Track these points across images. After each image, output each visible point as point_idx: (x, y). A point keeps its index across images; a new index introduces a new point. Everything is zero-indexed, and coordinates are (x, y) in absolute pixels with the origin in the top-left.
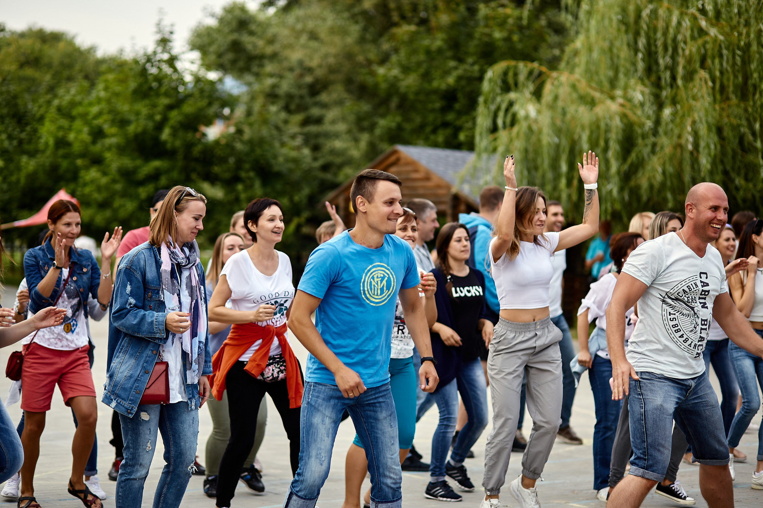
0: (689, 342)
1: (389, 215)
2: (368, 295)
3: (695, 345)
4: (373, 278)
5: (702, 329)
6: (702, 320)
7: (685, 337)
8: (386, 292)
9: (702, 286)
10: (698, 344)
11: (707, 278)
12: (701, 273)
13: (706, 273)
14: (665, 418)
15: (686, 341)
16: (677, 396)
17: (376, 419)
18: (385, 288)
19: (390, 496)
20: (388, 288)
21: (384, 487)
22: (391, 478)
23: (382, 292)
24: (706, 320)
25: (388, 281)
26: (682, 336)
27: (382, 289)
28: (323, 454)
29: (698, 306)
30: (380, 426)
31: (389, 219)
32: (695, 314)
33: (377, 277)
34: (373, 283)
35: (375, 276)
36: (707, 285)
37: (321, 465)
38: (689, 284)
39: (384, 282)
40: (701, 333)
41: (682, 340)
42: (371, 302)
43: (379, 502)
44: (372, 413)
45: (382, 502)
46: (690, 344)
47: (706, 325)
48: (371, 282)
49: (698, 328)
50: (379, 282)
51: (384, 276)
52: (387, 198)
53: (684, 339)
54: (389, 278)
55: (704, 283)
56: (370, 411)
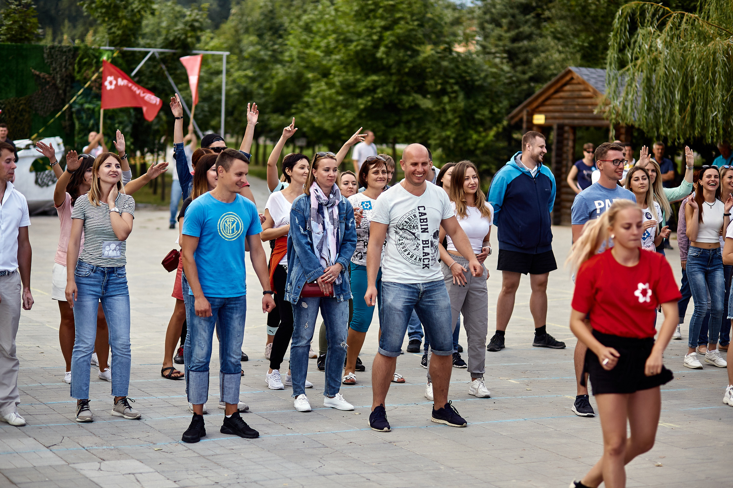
0: (414, 257)
1: (237, 182)
2: (223, 233)
3: (420, 259)
4: (226, 222)
5: (423, 247)
6: (423, 241)
7: (411, 254)
8: (236, 232)
9: (420, 216)
10: (423, 258)
11: (424, 209)
12: (419, 207)
13: (424, 207)
14: (394, 313)
15: (412, 257)
16: (406, 297)
17: (231, 318)
18: (235, 229)
19: (233, 369)
20: (238, 229)
21: (229, 363)
22: (234, 358)
23: (233, 232)
24: (428, 241)
25: (238, 223)
26: (409, 254)
27: (233, 230)
28: (203, 343)
29: (418, 232)
30: (232, 323)
31: (237, 184)
32: (416, 237)
33: (229, 222)
34: (226, 225)
35: (228, 221)
36: (425, 214)
37: (202, 350)
38: (409, 217)
39: (234, 225)
40: (423, 250)
41: (409, 256)
42: (226, 238)
43: (225, 373)
44: (230, 314)
45: (227, 374)
46: (415, 259)
47: (428, 244)
48: (225, 224)
49: (421, 247)
50: (231, 225)
51: (234, 221)
52: (238, 171)
53: (410, 255)
54: (238, 222)
55: (422, 213)
56: (229, 312)
